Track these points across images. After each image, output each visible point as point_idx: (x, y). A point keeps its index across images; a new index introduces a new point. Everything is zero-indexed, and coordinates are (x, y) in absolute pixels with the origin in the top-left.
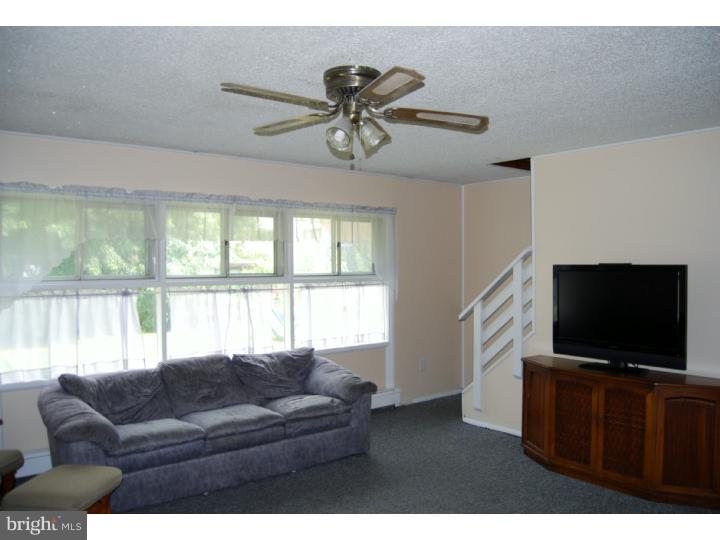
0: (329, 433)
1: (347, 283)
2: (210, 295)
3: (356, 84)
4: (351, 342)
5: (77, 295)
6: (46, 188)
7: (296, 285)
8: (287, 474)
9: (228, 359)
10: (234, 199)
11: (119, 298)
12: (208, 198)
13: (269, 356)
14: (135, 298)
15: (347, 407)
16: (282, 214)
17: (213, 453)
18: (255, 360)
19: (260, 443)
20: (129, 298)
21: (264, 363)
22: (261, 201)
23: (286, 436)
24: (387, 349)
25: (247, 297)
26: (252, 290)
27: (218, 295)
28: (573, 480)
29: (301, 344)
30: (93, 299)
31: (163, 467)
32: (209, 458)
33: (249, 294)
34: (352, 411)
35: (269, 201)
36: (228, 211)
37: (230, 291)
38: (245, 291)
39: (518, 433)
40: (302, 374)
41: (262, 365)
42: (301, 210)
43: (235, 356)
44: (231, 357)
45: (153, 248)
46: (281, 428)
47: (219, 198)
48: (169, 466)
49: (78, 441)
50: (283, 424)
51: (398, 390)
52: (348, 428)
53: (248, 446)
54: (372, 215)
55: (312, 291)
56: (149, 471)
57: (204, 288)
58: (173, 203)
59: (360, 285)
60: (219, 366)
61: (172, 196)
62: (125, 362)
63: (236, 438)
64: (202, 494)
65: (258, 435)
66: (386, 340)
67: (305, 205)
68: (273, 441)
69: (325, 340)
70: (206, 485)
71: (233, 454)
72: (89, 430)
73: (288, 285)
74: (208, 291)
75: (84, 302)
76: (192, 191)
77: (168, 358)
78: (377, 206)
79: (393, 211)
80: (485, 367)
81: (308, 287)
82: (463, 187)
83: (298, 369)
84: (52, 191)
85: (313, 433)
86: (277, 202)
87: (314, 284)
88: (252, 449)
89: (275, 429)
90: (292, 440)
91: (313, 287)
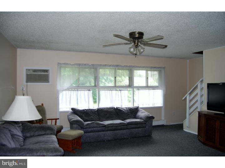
0: (140, 129)
1: (150, 89)
2: (111, 91)
3: (137, 36)
4: (151, 106)
5: (78, 90)
6: (70, 64)
7: (134, 89)
8: (128, 139)
9: (115, 108)
10: (117, 66)
11: (88, 91)
12: (110, 66)
13: (126, 108)
14: (91, 91)
15: (145, 122)
16: (131, 69)
17: (107, 131)
18: (122, 108)
19: (120, 130)
20: (90, 91)
21: (124, 109)
22: (124, 66)
23: (127, 129)
24: (162, 108)
25: (121, 92)
26: (122, 90)
27: (113, 91)
28: (210, 148)
29: (136, 105)
30: (81, 91)
31: (95, 133)
32: (106, 132)
33: (121, 91)
34: (147, 124)
35: (127, 66)
36: (115, 69)
37: (116, 90)
38: (120, 90)
39: (197, 134)
40: (135, 113)
41: (124, 110)
42: (136, 68)
43: (117, 107)
44: (116, 108)
45: (96, 79)
46: (126, 126)
47: (113, 66)
48: (96, 133)
49: (75, 124)
50: (126, 125)
51: (166, 120)
52: (145, 128)
53: (117, 130)
54: (158, 69)
55: (139, 91)
56: (91, 133)
57: (109, 89)
58: (101, 67)
59: (154, 89)
60: (112, 110)
61: (101, 65)
62: (89, 107)
63: (114, 128)
64: (104, 141)
65: (119, 127)
66: (162, 106)
67: (137, 67)
68: (124, 129)
69: (143, 104)
70: (105, 139)
71: (113, 131)
72: (77, 122)
73: (132, 89)
74: (110, 90)
75: (79, 92)
76: (105, 64)
77: (100, 107)
78: (159, 67)
79: (164, 68)
80: (190, 114)
81: (138, 90)
82: (188, 60)
83: (134, 112)
84: (72, 65)
85: (135, 128)
86: (129, 66)
87: (140, 89)
88: (118, 131)
89: (124, 126)
90: (129, 130)
91: (140, 90)
